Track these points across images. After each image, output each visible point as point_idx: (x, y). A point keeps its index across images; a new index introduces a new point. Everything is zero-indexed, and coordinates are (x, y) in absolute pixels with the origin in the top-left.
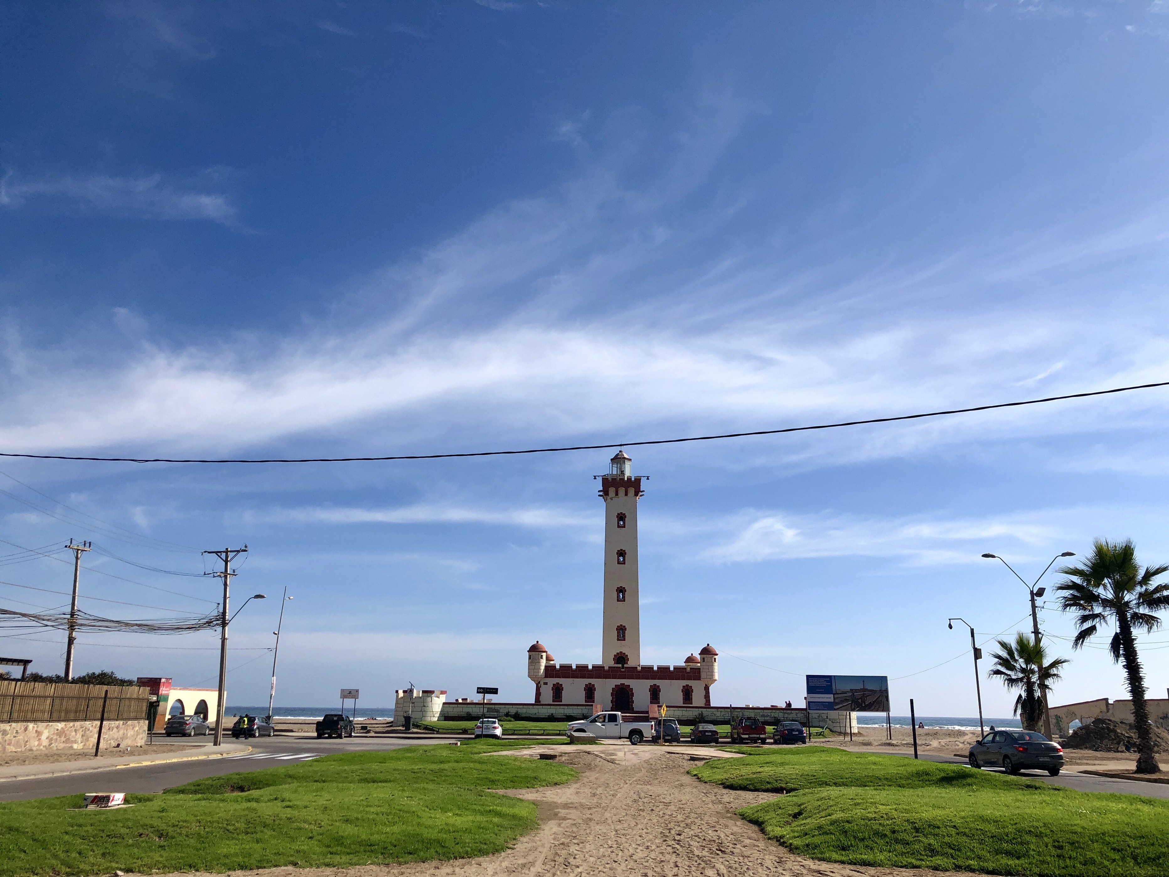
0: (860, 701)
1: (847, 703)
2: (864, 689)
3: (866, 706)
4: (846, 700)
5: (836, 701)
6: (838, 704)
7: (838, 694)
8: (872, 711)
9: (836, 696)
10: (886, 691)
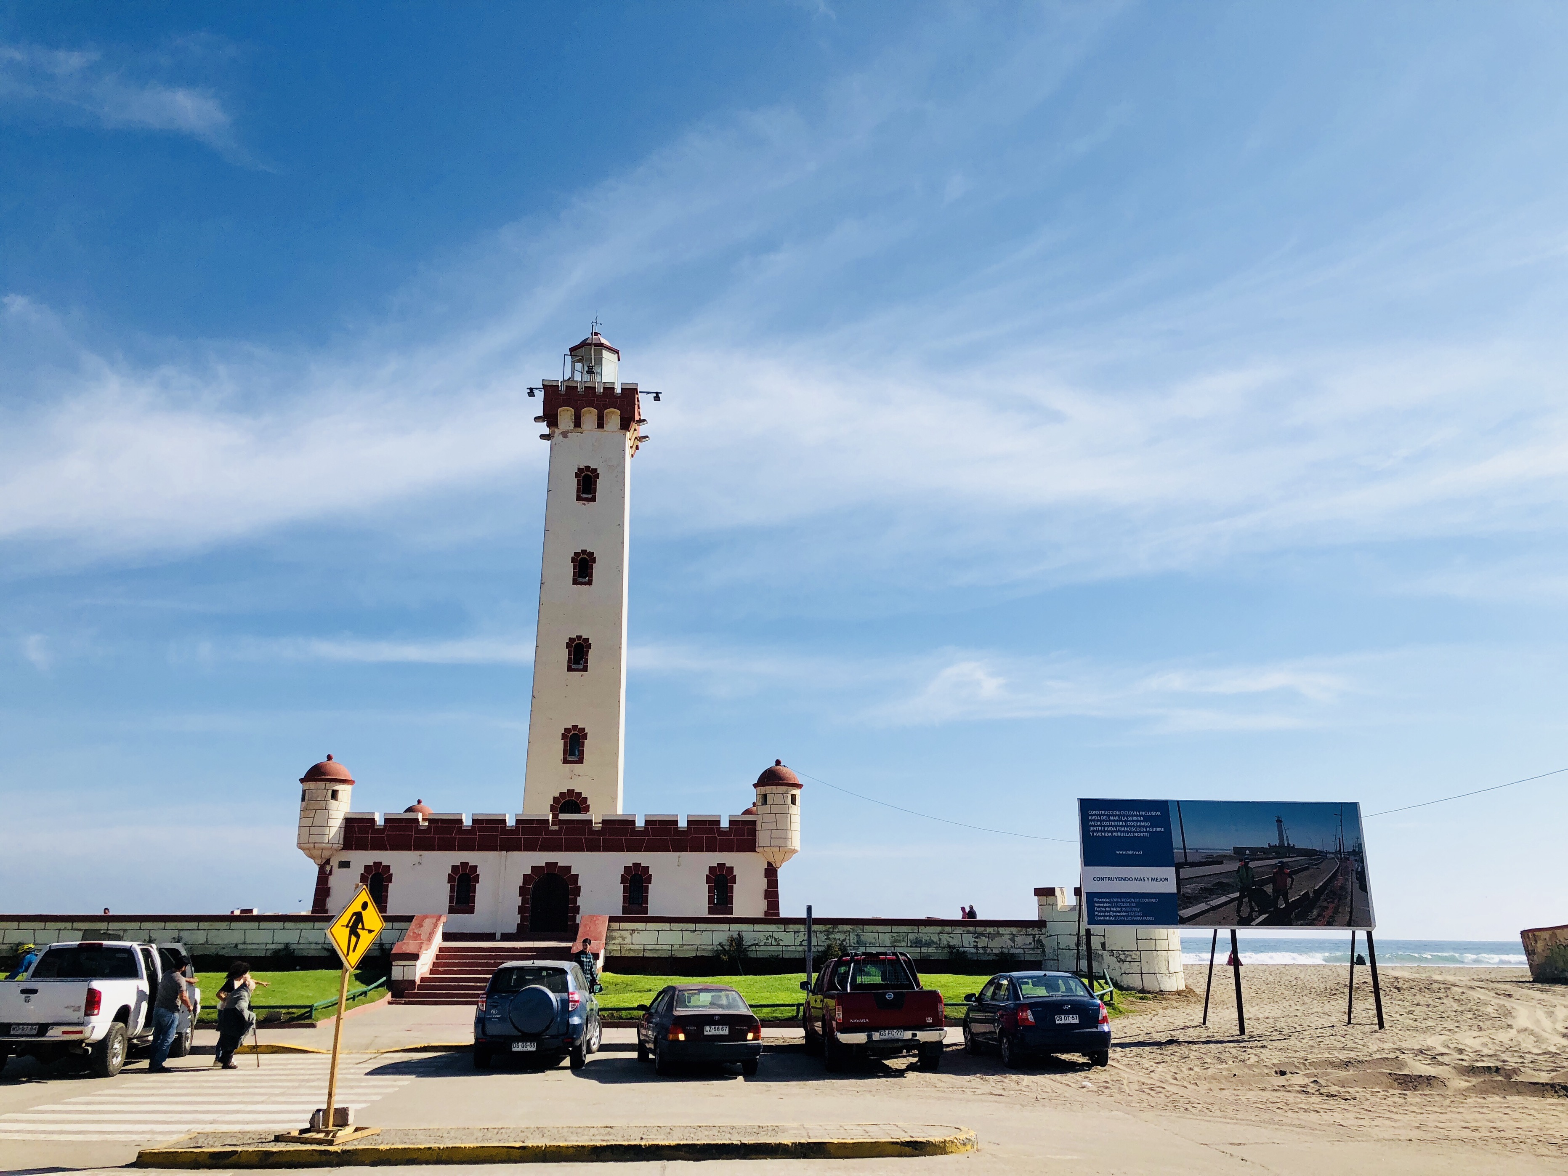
0: (1269, 889)
1: (1224, 899)
2: (1282, 845)
3: (1290, 906)
4: (1221, 888)
5: (1188, 889)
6: (1190, 900)
7: (1193, 865)
8: (1311, 923)
9: (1186, 873)
10: (1358, 854)
